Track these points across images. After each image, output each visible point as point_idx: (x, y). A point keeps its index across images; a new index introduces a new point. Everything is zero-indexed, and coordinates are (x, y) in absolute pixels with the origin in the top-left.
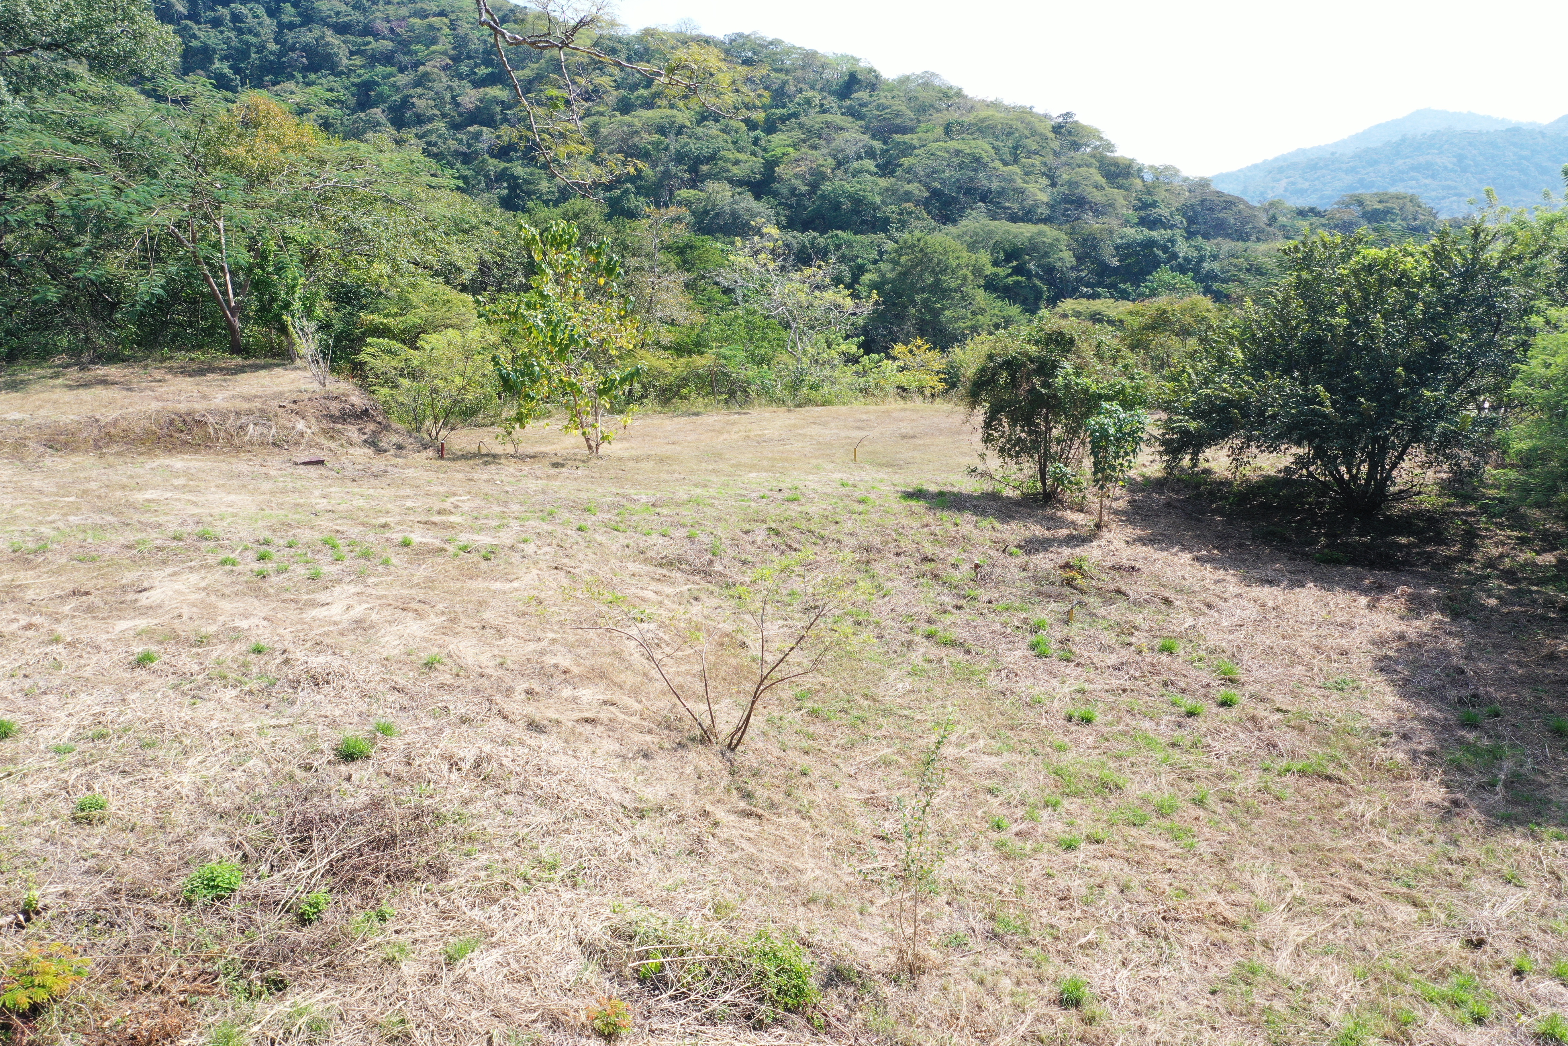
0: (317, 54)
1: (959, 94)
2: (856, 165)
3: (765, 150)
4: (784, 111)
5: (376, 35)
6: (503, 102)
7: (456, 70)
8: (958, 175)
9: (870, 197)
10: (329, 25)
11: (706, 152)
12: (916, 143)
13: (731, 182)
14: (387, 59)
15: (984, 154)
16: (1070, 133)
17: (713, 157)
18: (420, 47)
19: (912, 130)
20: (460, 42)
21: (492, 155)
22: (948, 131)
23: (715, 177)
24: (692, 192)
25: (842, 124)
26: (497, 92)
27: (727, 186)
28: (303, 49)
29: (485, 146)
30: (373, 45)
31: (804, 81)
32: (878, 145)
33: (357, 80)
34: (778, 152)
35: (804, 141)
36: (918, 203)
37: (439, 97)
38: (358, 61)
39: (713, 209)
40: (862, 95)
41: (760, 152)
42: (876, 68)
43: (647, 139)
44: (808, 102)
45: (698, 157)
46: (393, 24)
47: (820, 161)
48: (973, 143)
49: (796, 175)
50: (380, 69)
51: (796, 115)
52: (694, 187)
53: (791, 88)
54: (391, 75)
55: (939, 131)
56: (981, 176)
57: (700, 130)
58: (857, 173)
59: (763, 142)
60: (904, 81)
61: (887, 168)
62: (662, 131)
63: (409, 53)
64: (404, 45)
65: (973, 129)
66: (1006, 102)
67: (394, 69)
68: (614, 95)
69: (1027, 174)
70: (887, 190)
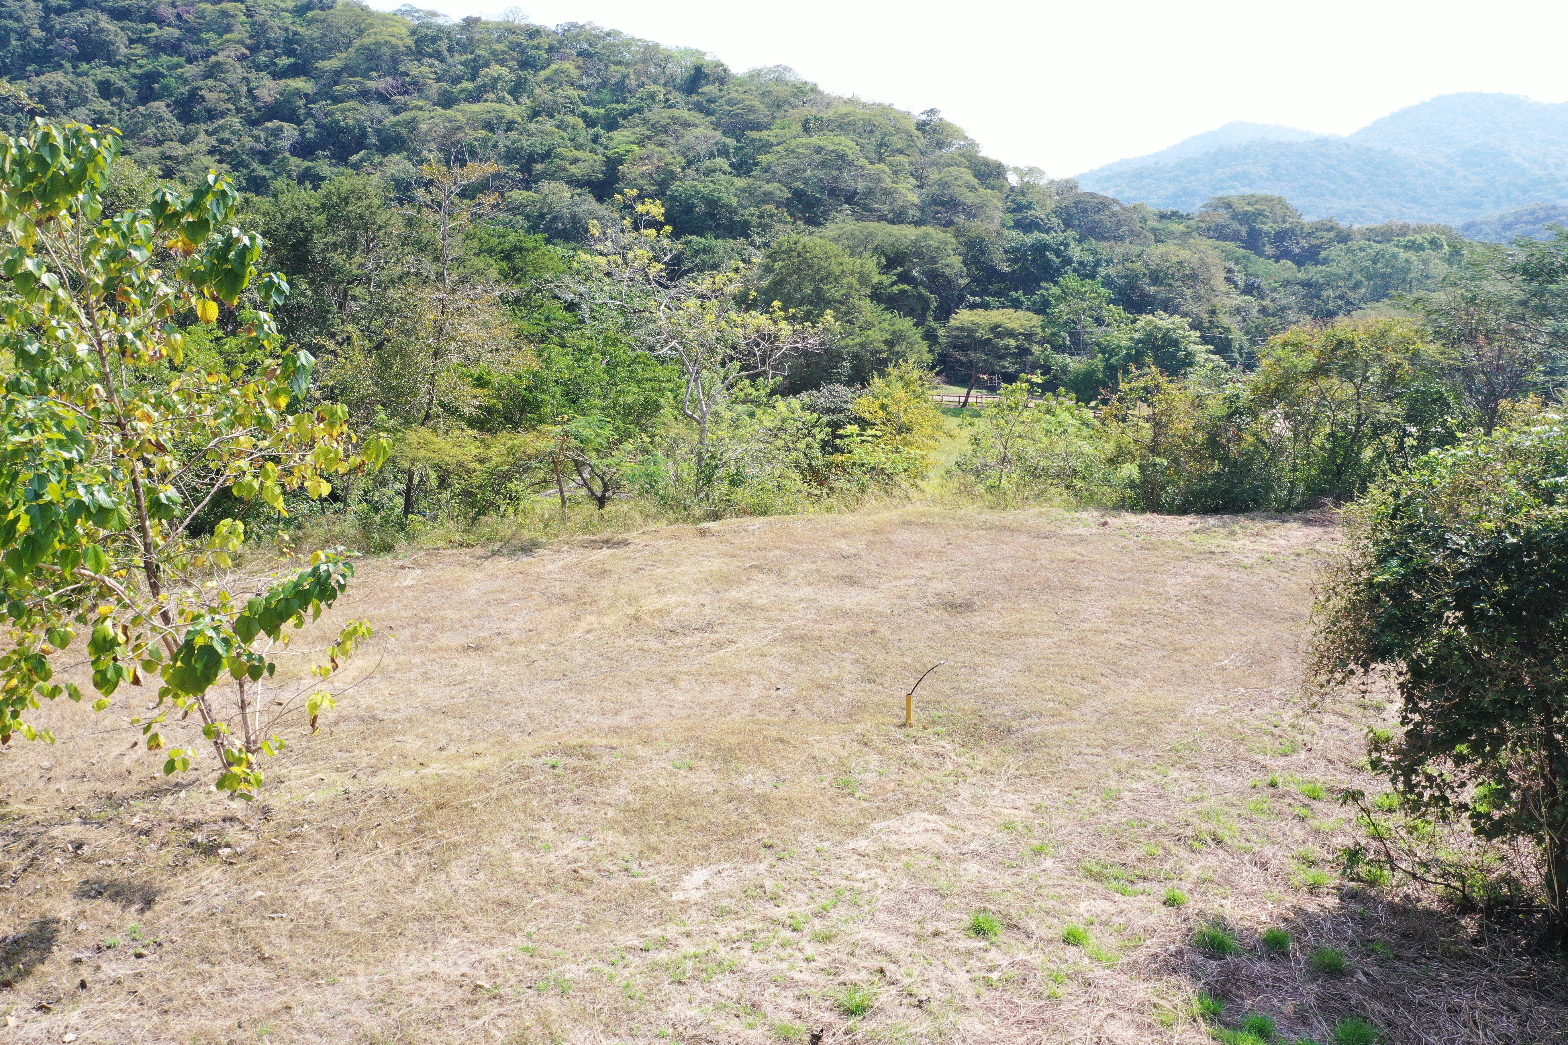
0: (90, 41)
1: (814, 89)
2: (708, 163)
3: (606, 148)
4: (626, 106)
5: (161, 22)
6: (306, 95)
7: (253, 61)
8: (821, 174)
9: (725, 199)
10: (103, 10)
11: (540, 149)
12: (773, 140)
13: (569, 182)
14: (174, 48)
15: (848, 152)
16: (935, 131)
17: (547, 156)
18: (212, 35)
19: (767, 127)
20: (259, 32)
21: (294, 154)
22: (806, 127)
23: (551, 177)
24: (525, 193)
25: (690, 119)
26: (300, 84)
27: (565, 187)
28: (73, 36)
29: (287, 144)
30: (157, 32)
31: (646, 74)
32: (731, 142)
33: (138, 71)
34: (621, 149)
35: (650, 138)
36: (778, 205)
37: (233, 90)
38: (138, 49)
39: (550, 213)
40: (710, 89)
41: (601, 150)
42: (723, 61)
43: (472, 135)
44: (652, 96)
45: (531, 155)
46: (180, 10)
47: (669, 159)
48: (836, 140)
49: (643, 176)
50: (164, 58)
51: (639, 110)
52: (528, 188)
53: (632, 82)
54: (179, 66)
55: (797, 128)
56: (846, 175)
57: (532, 126)
58: (709, 172)
59: (603, 140)
60: (754, 75)
61: (742, 167)
62: (489, 126)
63: (199, 41)
64: (193, 32)
65: (833, 126)
66: (864, 99)
67: (182, 60)
68: (433, 89)
69: (895, 173)
70: (743, 191)
